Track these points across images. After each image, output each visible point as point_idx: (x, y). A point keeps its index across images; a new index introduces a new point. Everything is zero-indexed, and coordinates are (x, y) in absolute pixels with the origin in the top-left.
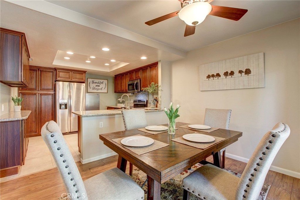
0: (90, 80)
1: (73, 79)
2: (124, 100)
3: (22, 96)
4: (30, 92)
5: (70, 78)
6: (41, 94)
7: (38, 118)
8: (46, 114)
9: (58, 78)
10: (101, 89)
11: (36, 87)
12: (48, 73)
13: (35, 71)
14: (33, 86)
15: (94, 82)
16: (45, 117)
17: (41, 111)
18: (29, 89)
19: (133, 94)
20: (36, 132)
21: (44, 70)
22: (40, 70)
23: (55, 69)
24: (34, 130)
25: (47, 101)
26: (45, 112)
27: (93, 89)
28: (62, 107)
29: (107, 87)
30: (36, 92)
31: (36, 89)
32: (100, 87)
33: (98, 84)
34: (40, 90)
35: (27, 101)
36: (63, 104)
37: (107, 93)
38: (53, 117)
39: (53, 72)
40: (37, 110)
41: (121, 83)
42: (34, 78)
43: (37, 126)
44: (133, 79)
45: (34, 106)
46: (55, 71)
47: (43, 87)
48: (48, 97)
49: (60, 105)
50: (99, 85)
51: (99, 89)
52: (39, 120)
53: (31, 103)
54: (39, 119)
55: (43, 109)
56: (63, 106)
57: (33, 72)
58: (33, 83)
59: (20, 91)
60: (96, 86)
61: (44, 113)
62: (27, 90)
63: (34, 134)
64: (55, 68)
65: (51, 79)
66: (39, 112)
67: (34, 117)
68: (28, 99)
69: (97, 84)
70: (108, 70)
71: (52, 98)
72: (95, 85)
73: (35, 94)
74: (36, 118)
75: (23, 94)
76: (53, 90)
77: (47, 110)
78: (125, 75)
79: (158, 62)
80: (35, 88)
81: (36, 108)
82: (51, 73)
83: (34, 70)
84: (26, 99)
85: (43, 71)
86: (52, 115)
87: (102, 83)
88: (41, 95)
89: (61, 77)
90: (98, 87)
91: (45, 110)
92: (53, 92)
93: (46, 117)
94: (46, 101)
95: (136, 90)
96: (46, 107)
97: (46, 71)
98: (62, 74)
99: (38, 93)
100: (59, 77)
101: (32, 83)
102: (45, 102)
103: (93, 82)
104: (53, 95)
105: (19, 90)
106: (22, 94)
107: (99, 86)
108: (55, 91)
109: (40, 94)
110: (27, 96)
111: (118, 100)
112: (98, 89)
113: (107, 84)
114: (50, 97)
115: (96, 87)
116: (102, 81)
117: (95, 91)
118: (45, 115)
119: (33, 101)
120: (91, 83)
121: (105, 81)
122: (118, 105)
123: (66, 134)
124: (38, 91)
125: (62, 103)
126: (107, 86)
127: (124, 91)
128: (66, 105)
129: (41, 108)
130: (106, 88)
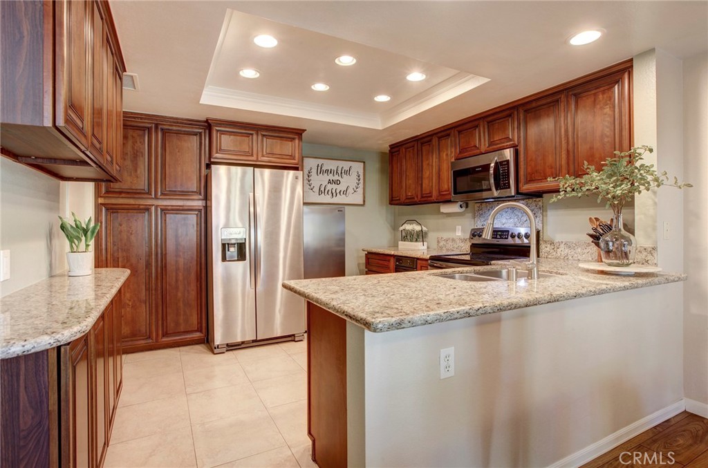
0: (310, 163)
1: (263, 156)
2: (424, 229)
3: (106, 215)
4: (132, 201)
5: (252, 155)
6: (165, 211)
7: (156, 290)
8: (181, 278)
9: (218, 155)
10: (345, 192)
11: (149, 185)
12: (186, 137)
13: (147, 132)
14: (142, 184)
15: (324, 168)
16: (177, 288)
17: (164, 267)
18: (128, 193)
19: (464, 209)
20: (150, 337)
21: (174, 128)
22: (162, 129)
23: (208, 125)
24: (143, 329)
25: (183, 230)
26: (177, 269)
27: (320, 192)
28: (228, 253)
29: (361, 185)
30: (149, 202)
31: (149, 193)
32: (342, 187)
33: (336, 177)
34: (162, 194)
35: (121, 231)
36: (233, 242)
37: (363, 205)
38: (201, 286)
39: (200, 133)
40: (153, 264)
41: (420, 170)
42: (143, 155)
43: (154, 317)
44: (478, 151)
45: (145, 249)
46: (207, 131)
47: (170, 185)
48: (184, 219)
49: (224, 245)
50: (339, 178)
51: (338, 191)
52: (160, 297)
53: (133, 238)
54: (159, 291)
55: (170, 259)
56: (232, 249)
57: (139, 135)
58: (139, 172)
59: (101, 201)
60: (329, 182)
61: (174, 274)
62: (123, 195)
63: (143, 342)
64: (207, 121)
65: (196, 158)
66: (159, 269)
67: (144, 287)
68: (124, 227)
69: (331, 177)
70: (377, 124)
71: (199, 224)
72: (324, 179)
73: (147, 209)
74: (148, 289)
75: (111, 209)
76: (200, 194)
77: (181, 261)
78: (435, 141)
79: (631, 60)
80: (146, 188)
81: (150, 255)
82: (195, 139)
83: (143, 129)
84: (121, 225)
85: (169, 131)
86: (199, 279)
87: (348, 172)
88: (165, 214)
89: (224, 150)
90: (334, 186)
91: (177, 261)
92: (199, 204)
93: (181, 288)
94: (180, 232)
95: (497, 189)
96: (181, 254)
97: (178, 133)
98: (226, 141)
99: (157, 207)
100: (220, 150)
101: (136, 171)
102: (177, 237)
103: (320, 171)
104: (200, 211)
105: (98, 194)
106: (107, 209)
107: (337, 182)
108: (207, 197)
109: (162, 210)
110: (121, 216)
111: (401, 228)
112: (334, 191)
113: (361, 177)
114: (192, 219)
115: (329, 187)
116: (346, 165)
117: (326, 199)
118: (177, 281)
119: (141, 230)
120: (314, 171)
121: (357, 167)
122: (400, 247)
123: (243, 346)
124: (156, 198)
125: (230, 239)
126: (362, 181)
127: (434, 198)
128: (241, 247)
129: (164, 255)
130: (360, 190)
